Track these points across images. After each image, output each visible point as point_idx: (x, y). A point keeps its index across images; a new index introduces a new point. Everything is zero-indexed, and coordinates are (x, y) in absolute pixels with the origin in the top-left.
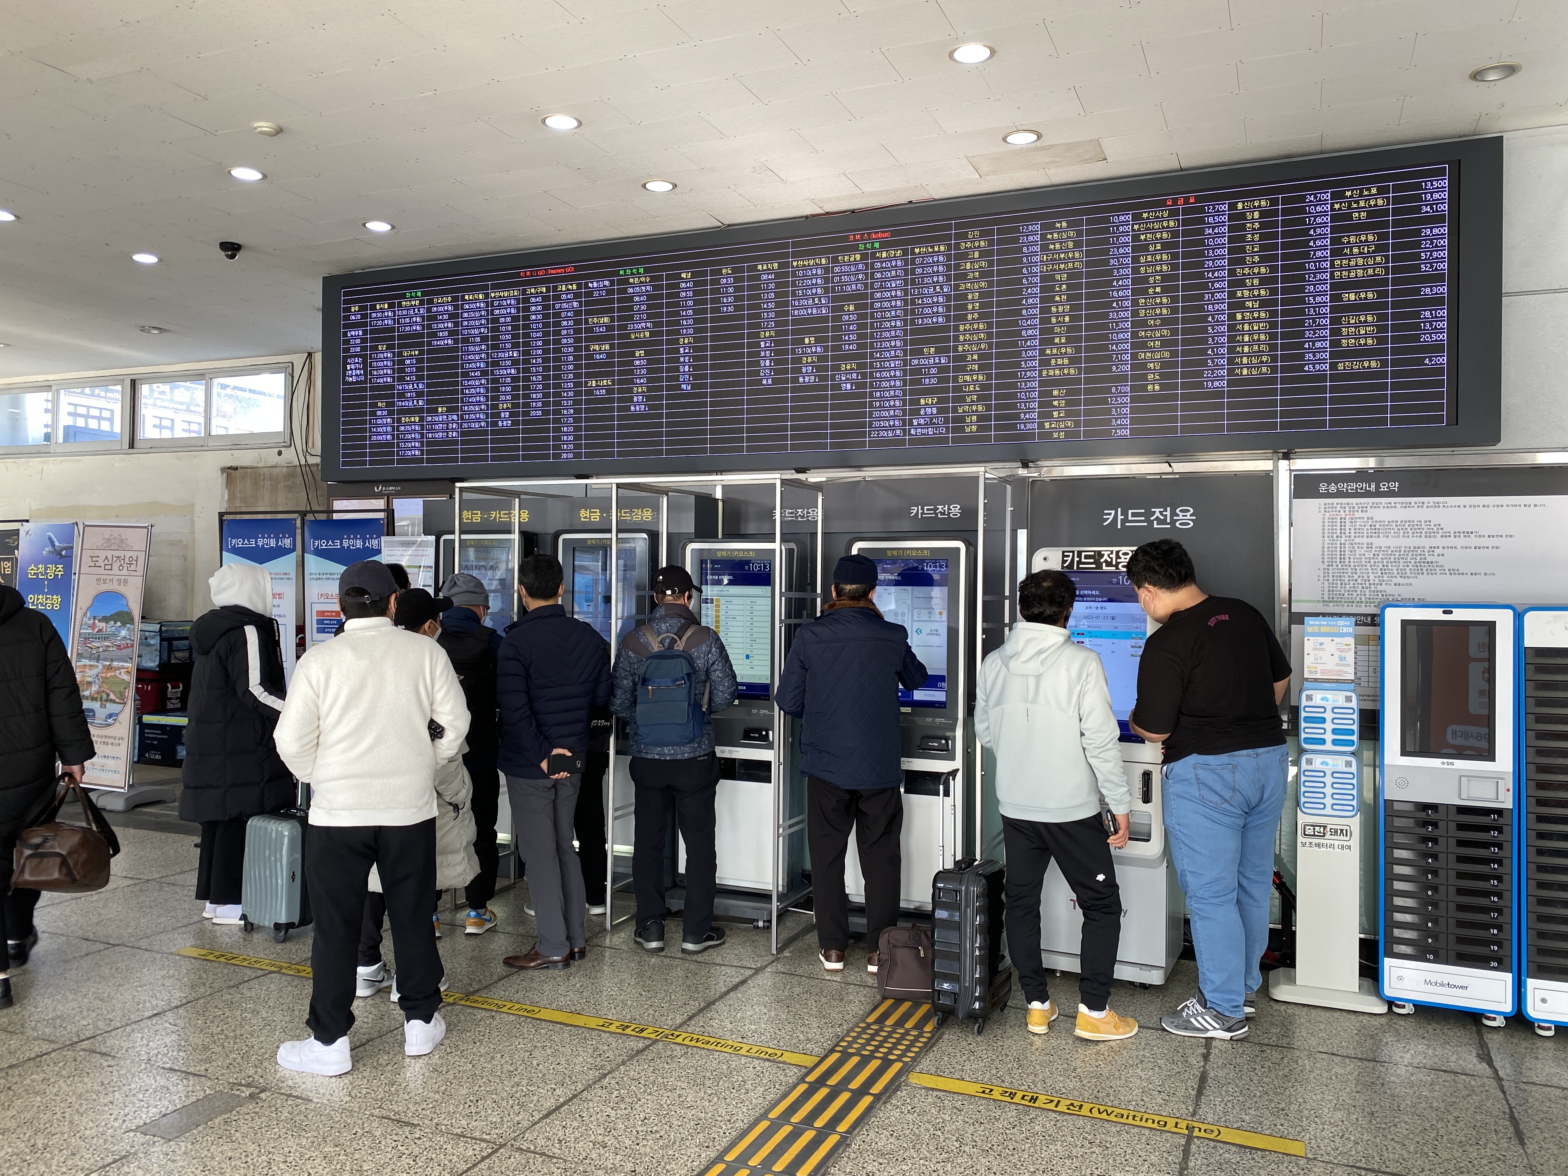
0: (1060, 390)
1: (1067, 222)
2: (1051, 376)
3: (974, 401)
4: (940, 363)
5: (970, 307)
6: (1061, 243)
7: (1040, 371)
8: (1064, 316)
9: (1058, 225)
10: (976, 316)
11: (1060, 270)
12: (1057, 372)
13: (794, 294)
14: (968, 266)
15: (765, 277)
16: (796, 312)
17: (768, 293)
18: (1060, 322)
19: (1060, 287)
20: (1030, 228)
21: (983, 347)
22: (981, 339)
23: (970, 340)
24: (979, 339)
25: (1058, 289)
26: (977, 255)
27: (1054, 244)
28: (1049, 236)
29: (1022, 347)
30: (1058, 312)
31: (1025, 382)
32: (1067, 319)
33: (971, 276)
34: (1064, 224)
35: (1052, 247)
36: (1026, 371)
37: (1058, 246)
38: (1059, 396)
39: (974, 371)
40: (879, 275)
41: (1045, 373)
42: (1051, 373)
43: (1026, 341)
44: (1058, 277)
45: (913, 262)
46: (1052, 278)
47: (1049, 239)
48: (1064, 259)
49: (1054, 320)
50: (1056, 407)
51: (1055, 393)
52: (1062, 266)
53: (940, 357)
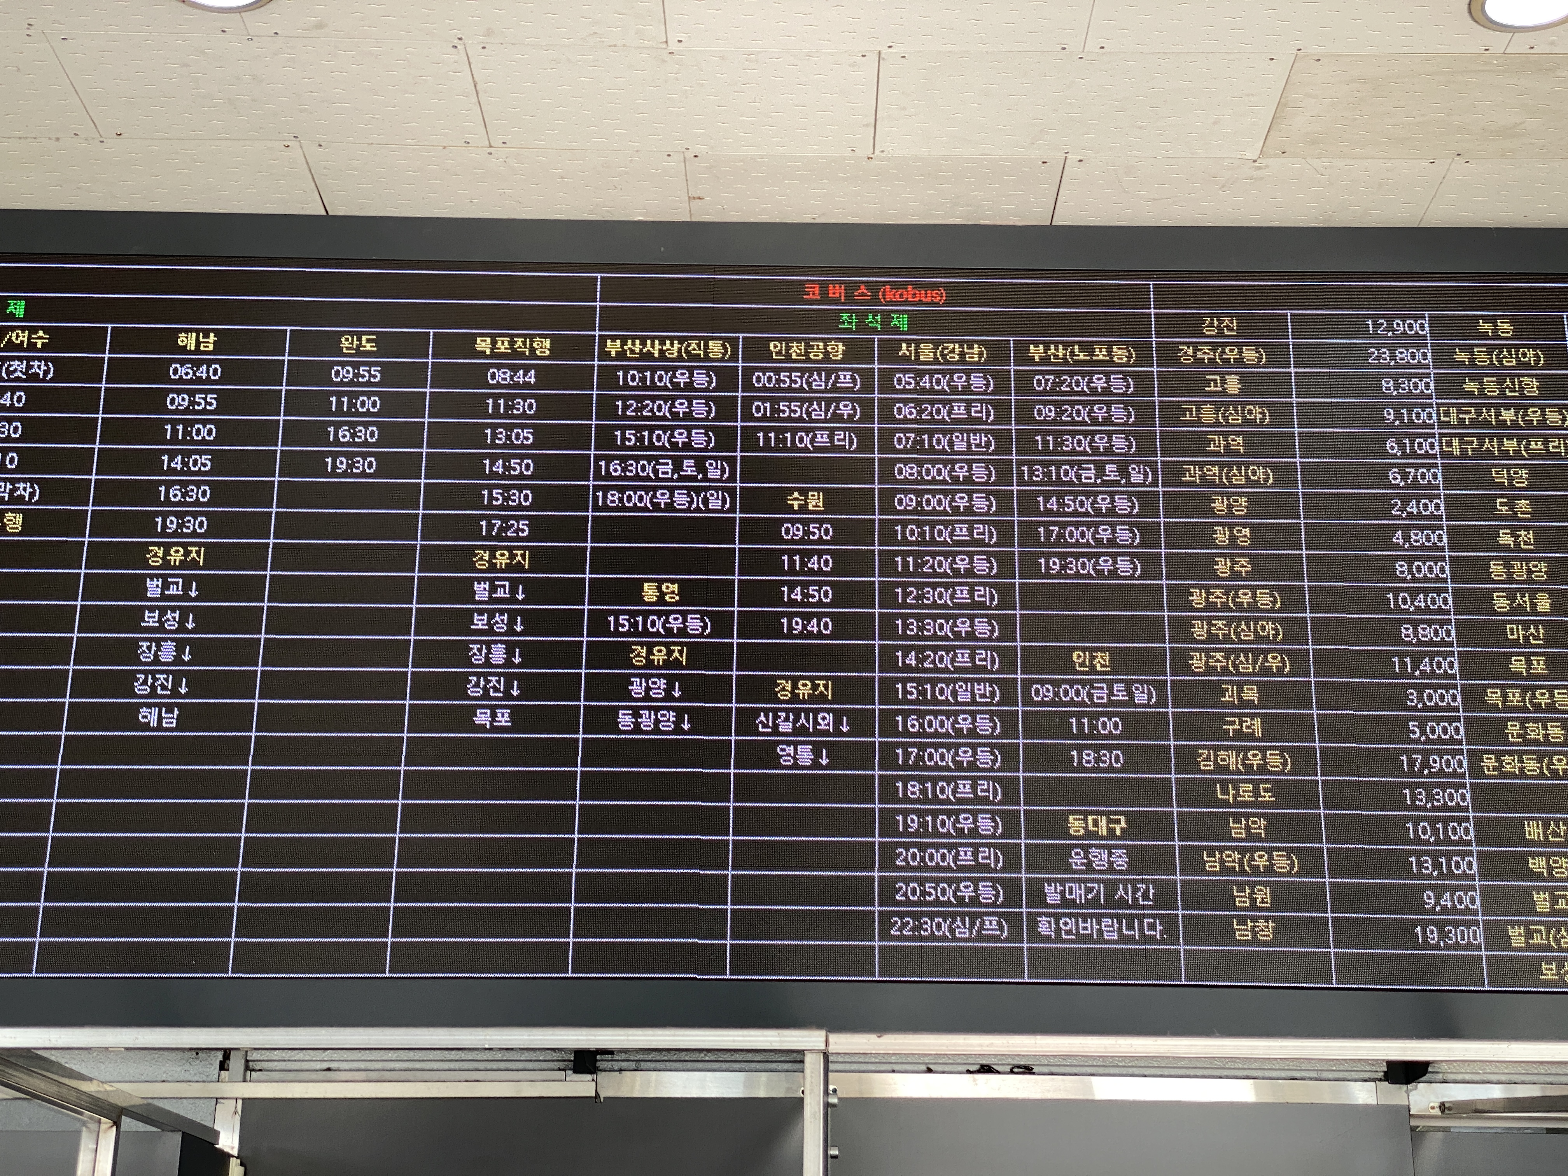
0: (1546, 824)
1: (1513, 320)
2: (1512, 775)
3: (1257, 838)
4: (1131, 703)
5: (1221, 536)
6: (1501, 380)
7: (1475, 759)
8: (1533, 593)
9: (1485, 327)
10: (1244, 565)
11: (1505, 455)
12: (1531, 764)
13: (606, 438)
14: (1208, 414)
15: (502, 376)
16: (613, 497)
17: (509, 428)
18: (1521, 611)
19: (1511, 505)
20: (1400, 326)
21: (1274, 663)
22: (1265, 640)
23: (1227, 639)
24: (1259, 639)
25: (1504, 510)
26: (1233, 385)
27: (1479, 378)
28: (1462, 356)
29: (1404, 674)
30: (1510, 579)
31: (1428, 787)
32: (1544, 603)
33: (1217, 444)
34: (1505, 327)
35: (1471, 386)
36: (1426, 754)
37: (1491, 386)
38: (1547, 843)
39: (1251, 737)
40: (909, 411)
41: (1489, 762)
42: (1511, 765)
43: (1417, 659)
44: (1500, 475)
45: (1024, 383)
46: (1482, 477)
47: (1461, 365)
48: (1515, 425)
49: (1501, 602)
50: (1539, 877)
51: (1533, 831)
52: (1511, 446)
53: (1128, 684)
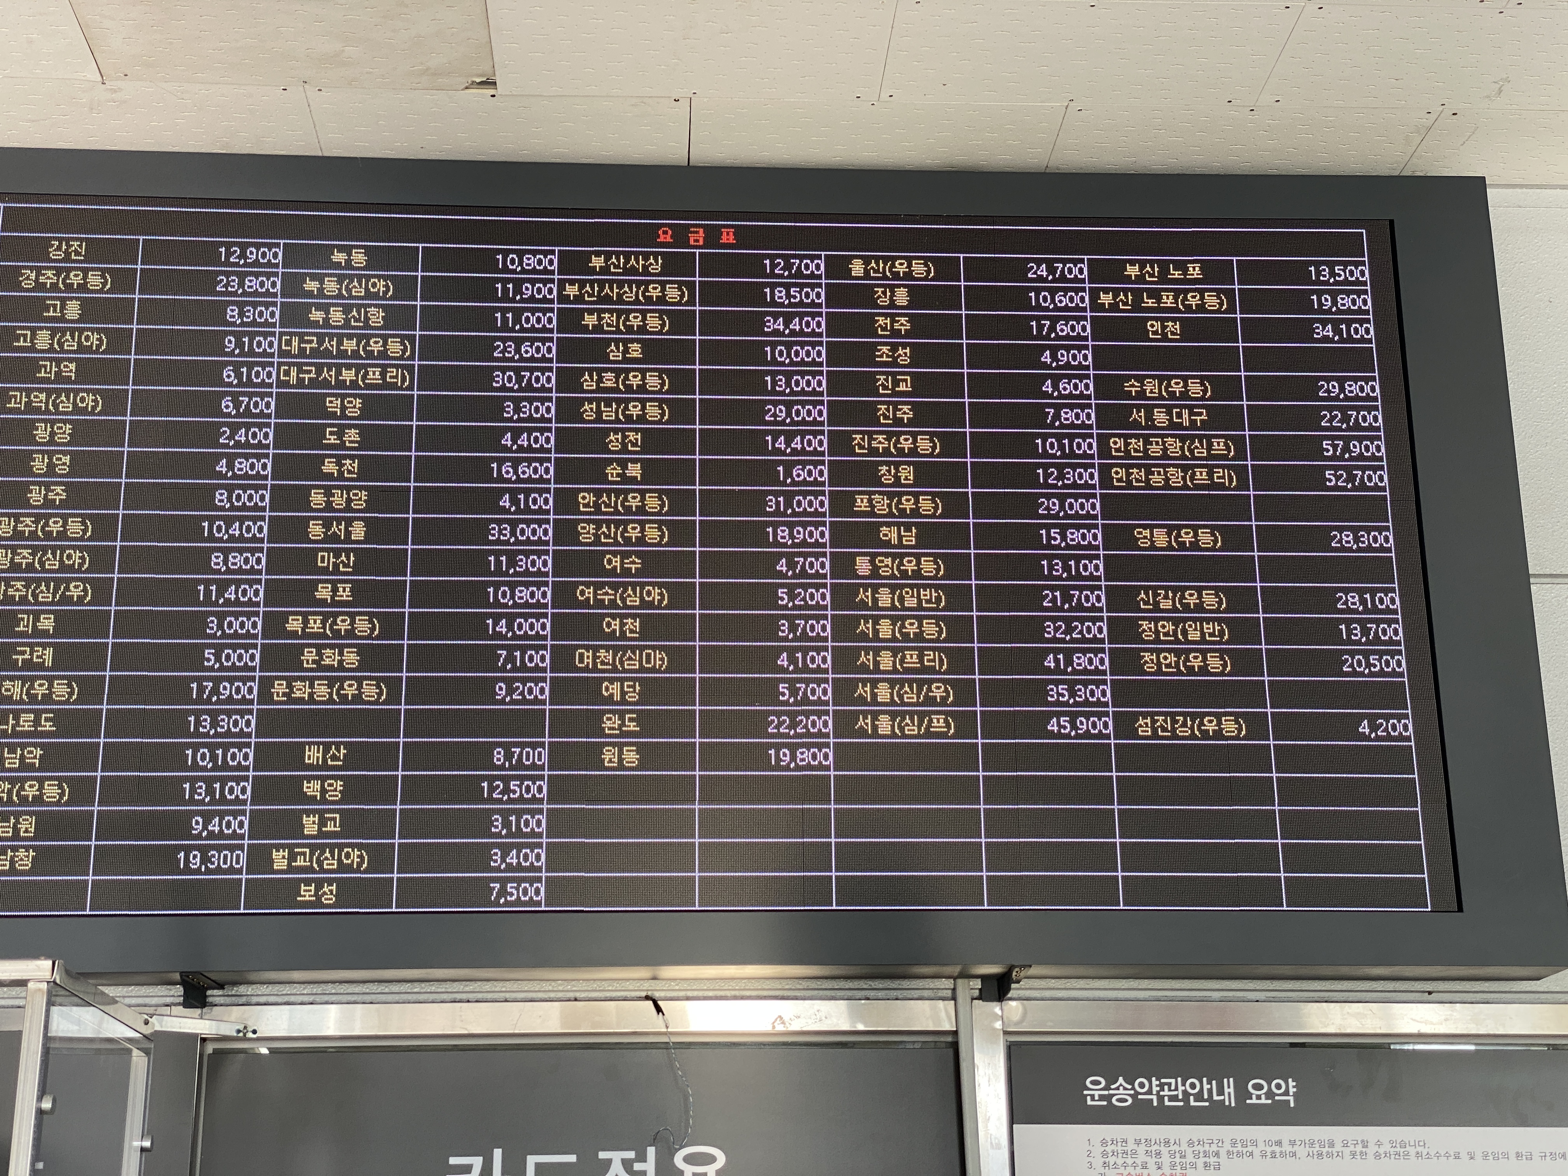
0: (327, 747)
1: (368, 251)
2: (301, 701)
3: (31, 767)
5: (39, 464)
6: (347, 309)
7: (266, 685)
8: (349, 522)
9: (339, 257)
10: (59, 493)
11: (341, 384)
12: (321, 690)
14: (43, 340)
18: (335, 538)
19: (340, 434)
20: (252, 254)
21: (75, 592)
22: (71, 569)
23: (30, 568)
24: (63, 568)
25: (333, 440)
26: (73, 310)
27: (325, 308)
28: (311, 286)
29: (208, 602)
30: (329, 507)
31: (214, 714)
32: (358, 531)
33: (48, 371)
34: (359, 258)
35: (317, 316)
36: (217, 681)
37: (336, 316)
38: (325, 767)
39: (41, 667)
41: (279, 688)
42: (301, 690)
43: (223, 586)
44: (333, 405)
46: (317, 407)
47: (310, 294)
48: (355, 354)
49: (316, 530)
50: (312, 800)
51: (313, 755)
52: (348, 375)
